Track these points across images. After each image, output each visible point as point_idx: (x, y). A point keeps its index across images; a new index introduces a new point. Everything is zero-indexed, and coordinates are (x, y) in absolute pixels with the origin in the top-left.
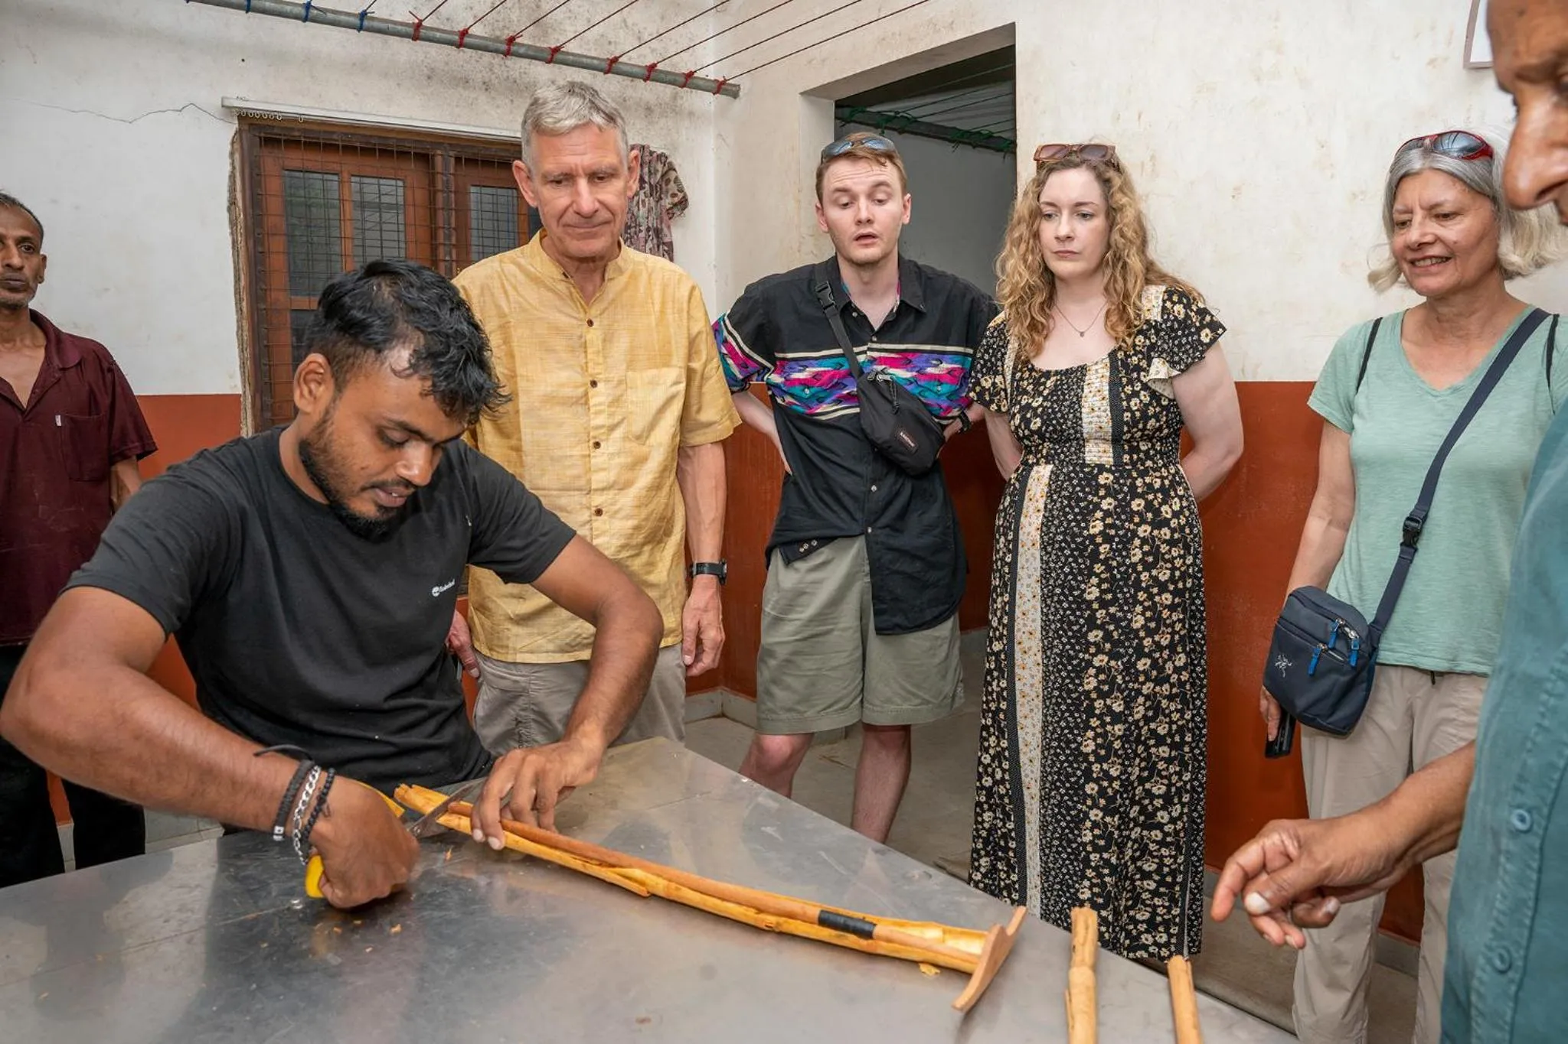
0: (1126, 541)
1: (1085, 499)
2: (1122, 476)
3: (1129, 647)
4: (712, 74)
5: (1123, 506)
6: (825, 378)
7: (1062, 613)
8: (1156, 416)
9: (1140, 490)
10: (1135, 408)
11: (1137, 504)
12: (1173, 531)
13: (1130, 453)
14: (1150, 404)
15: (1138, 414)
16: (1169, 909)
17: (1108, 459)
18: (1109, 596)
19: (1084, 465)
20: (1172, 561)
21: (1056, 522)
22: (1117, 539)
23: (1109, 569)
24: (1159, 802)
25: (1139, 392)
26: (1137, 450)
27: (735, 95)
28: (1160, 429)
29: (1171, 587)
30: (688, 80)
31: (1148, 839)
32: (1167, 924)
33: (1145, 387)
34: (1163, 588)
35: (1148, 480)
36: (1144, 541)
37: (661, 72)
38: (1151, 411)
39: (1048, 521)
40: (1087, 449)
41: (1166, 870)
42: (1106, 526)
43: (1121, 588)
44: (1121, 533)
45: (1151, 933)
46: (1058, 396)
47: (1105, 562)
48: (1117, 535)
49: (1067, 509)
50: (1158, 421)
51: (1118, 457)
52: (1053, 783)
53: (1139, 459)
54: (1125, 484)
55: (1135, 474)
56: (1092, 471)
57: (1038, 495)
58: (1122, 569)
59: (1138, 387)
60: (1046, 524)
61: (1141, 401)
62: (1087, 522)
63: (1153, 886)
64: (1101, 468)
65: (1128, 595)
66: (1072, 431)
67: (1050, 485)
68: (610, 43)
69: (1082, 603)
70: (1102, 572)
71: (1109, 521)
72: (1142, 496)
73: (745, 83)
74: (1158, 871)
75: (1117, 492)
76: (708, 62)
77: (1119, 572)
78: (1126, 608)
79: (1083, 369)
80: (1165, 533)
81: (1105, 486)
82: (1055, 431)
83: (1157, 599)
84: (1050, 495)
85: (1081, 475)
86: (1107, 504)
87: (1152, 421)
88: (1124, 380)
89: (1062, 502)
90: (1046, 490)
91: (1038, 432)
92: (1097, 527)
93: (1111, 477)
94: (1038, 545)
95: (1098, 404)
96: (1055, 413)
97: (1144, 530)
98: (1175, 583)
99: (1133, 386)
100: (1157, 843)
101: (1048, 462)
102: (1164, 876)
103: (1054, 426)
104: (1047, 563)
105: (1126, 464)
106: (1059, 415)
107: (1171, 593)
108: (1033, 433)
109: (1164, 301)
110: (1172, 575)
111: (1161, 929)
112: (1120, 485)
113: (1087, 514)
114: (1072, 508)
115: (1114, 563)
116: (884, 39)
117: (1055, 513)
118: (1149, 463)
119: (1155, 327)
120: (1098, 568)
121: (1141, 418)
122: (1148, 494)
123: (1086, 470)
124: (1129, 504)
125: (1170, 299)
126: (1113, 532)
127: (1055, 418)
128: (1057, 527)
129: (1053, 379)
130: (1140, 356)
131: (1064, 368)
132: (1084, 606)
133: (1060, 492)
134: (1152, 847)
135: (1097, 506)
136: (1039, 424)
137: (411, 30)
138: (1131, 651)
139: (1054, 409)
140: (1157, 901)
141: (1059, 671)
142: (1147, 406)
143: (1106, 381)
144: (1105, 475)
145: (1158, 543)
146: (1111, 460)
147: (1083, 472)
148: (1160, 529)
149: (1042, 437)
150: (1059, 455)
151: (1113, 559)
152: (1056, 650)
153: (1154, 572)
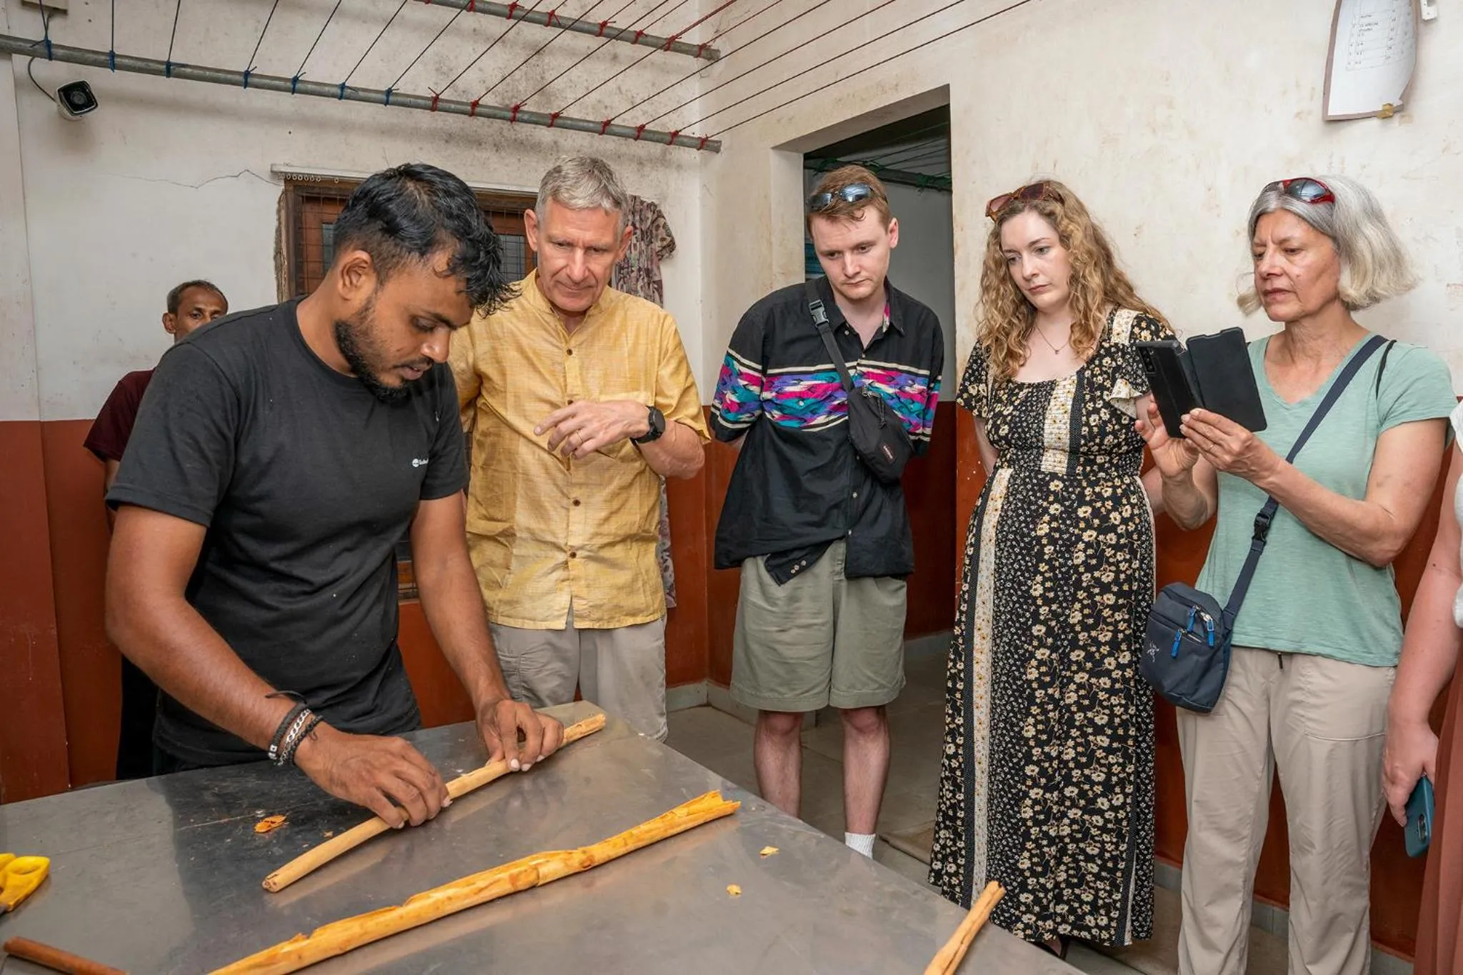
0: (1070, 545)
1: (1036, 503)
2: (1071, 485)
3: (1064, 640)
4: (697, 132)
5: (1070, 513)
6: (820, 391)
7: (1011, 605)
8: (1114, 433)
9: (1088, 499)
10: (1093, 424)
11: (1084, 511)
12: (1120, 536)
13: (1084, 466)
14: (1110, 421)
15: (1095, 429)
16: (1110, 894)
17: (1061, 469)
18: (1052, 595)
19: (1039, 472)
20: (1117, 564)
21: (1010, 522)
22: (1060, 542)
23: (1052, 569)
24: (1098, 789)
25: (1100, 409)
26: (1093, 462)
27: (717, 150)
28: (1119, 445)
29: (1115, 589)
30: (674, 138)
31: (1091, 823)
32: (1108, 908)
33: (1107, 405)
34: (1105, 588)
35: (1097, 489)
36: (1089, 545)
37: (650, 132)
38: (1109, 428)
39: (1003, 520)
40: (1044, 458)
41: (1107, 855)
42: (1052, 529)
43: (1062, 587)
44: (1065, 536)
45: (1093, 915)
46: (1027, 407)
47: (1049, 562)
48: (1061, 538)
49: (1020, 511)
50: (1116, 437)
51: (1071, 467)
52: (999, 761)
53: (1092, 471)
54: (1073, 492)
55: (1084, 484)
56: (1044, 478)
57: (998, 495)
58: (1063, 570)
59: (1100, 404)
60: (1002, 522)
61: (1100, 418)
62: (1036, 524)
63: (1096, 869)
64: (1054, 476)
65: (1068, 593)
66: (1034, 440)
67: (1008, 488)
68: (606, 107)
69: (1027, 597)
70: (1046, 571)
71: (1054, 525)
72: (1090, 503)
73: (725, 140)
74: (1101, 855)
75: (1064, 499)
76: (693, 121)
77: (1061, 572)
78: (1064, 605)
79: (1052, 385)
80: (1112, 538)
81: (1054, 493)
82: (1019, 438)
83: (1098, 598)
84: (1007, 498)
85: (1035, 481)
86: (1055, 509)
87: (1110, 437)
88: (1088, 397)
89: (1016, 504)
90: (1005, 492)
91: (1005, 437)
92: (1043, 529)
93: (1061, 485)
94: (993, 541)
95: (1061, 416)
96: (1021, 422)
97: (1089, 535)
98: (1120, 585)
99: (1095, 403)
100: (1098, 828)
101: (1009, 467)
102: (1105, 862)
103: (1019, 433)
104: (1000, 558)
105: (1079, 475)
106: (1025, 424)
107: (1114, 594)
108: (1001, 438)
109: (1133, 327)
110: (1117, 577)
111: (1102, 912)
112: (1069, 493)
113: (1036, 517)
114: (1024, 510)
115: (1057, 564)
116: (840, 100)
117: (1010, 513)
118: (1102, 475)
119: (1122, 350)
120: (1043, 567)
121: (1098, 433)
122: (1096, 502)
123: (1040, 476)
124: (1075, 511)
125: (1139, 325)
126: (1057, 535)
127: (1021, 426)
128: (1010, 527)
129: (1025, 391)
130: (1105, 376)
131: (1036, 381)
132: (1030, 601)
133: (1015, 495)
134: (1094, 831)
135: (1046, 511)
136: (1006, 431)
137: (430, 103)
138: (1066, 643)
139: (1021, 418)
140: (1100, 885)
141: (1007, 658)
142: (1105, 423)
143: (1071, 396)
144: (1056, 482)
145: (1103, 547)
146: (1065, 470)
147: (1036, 478)
148: (1106, 534)
149: (1009, 443)
150: (1019, 460)
151: (1056, 560)
152: (1005, 639)
153: (1097, 574)
